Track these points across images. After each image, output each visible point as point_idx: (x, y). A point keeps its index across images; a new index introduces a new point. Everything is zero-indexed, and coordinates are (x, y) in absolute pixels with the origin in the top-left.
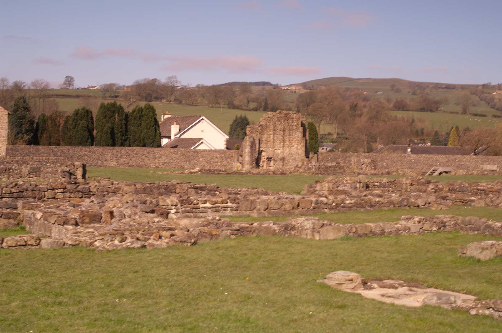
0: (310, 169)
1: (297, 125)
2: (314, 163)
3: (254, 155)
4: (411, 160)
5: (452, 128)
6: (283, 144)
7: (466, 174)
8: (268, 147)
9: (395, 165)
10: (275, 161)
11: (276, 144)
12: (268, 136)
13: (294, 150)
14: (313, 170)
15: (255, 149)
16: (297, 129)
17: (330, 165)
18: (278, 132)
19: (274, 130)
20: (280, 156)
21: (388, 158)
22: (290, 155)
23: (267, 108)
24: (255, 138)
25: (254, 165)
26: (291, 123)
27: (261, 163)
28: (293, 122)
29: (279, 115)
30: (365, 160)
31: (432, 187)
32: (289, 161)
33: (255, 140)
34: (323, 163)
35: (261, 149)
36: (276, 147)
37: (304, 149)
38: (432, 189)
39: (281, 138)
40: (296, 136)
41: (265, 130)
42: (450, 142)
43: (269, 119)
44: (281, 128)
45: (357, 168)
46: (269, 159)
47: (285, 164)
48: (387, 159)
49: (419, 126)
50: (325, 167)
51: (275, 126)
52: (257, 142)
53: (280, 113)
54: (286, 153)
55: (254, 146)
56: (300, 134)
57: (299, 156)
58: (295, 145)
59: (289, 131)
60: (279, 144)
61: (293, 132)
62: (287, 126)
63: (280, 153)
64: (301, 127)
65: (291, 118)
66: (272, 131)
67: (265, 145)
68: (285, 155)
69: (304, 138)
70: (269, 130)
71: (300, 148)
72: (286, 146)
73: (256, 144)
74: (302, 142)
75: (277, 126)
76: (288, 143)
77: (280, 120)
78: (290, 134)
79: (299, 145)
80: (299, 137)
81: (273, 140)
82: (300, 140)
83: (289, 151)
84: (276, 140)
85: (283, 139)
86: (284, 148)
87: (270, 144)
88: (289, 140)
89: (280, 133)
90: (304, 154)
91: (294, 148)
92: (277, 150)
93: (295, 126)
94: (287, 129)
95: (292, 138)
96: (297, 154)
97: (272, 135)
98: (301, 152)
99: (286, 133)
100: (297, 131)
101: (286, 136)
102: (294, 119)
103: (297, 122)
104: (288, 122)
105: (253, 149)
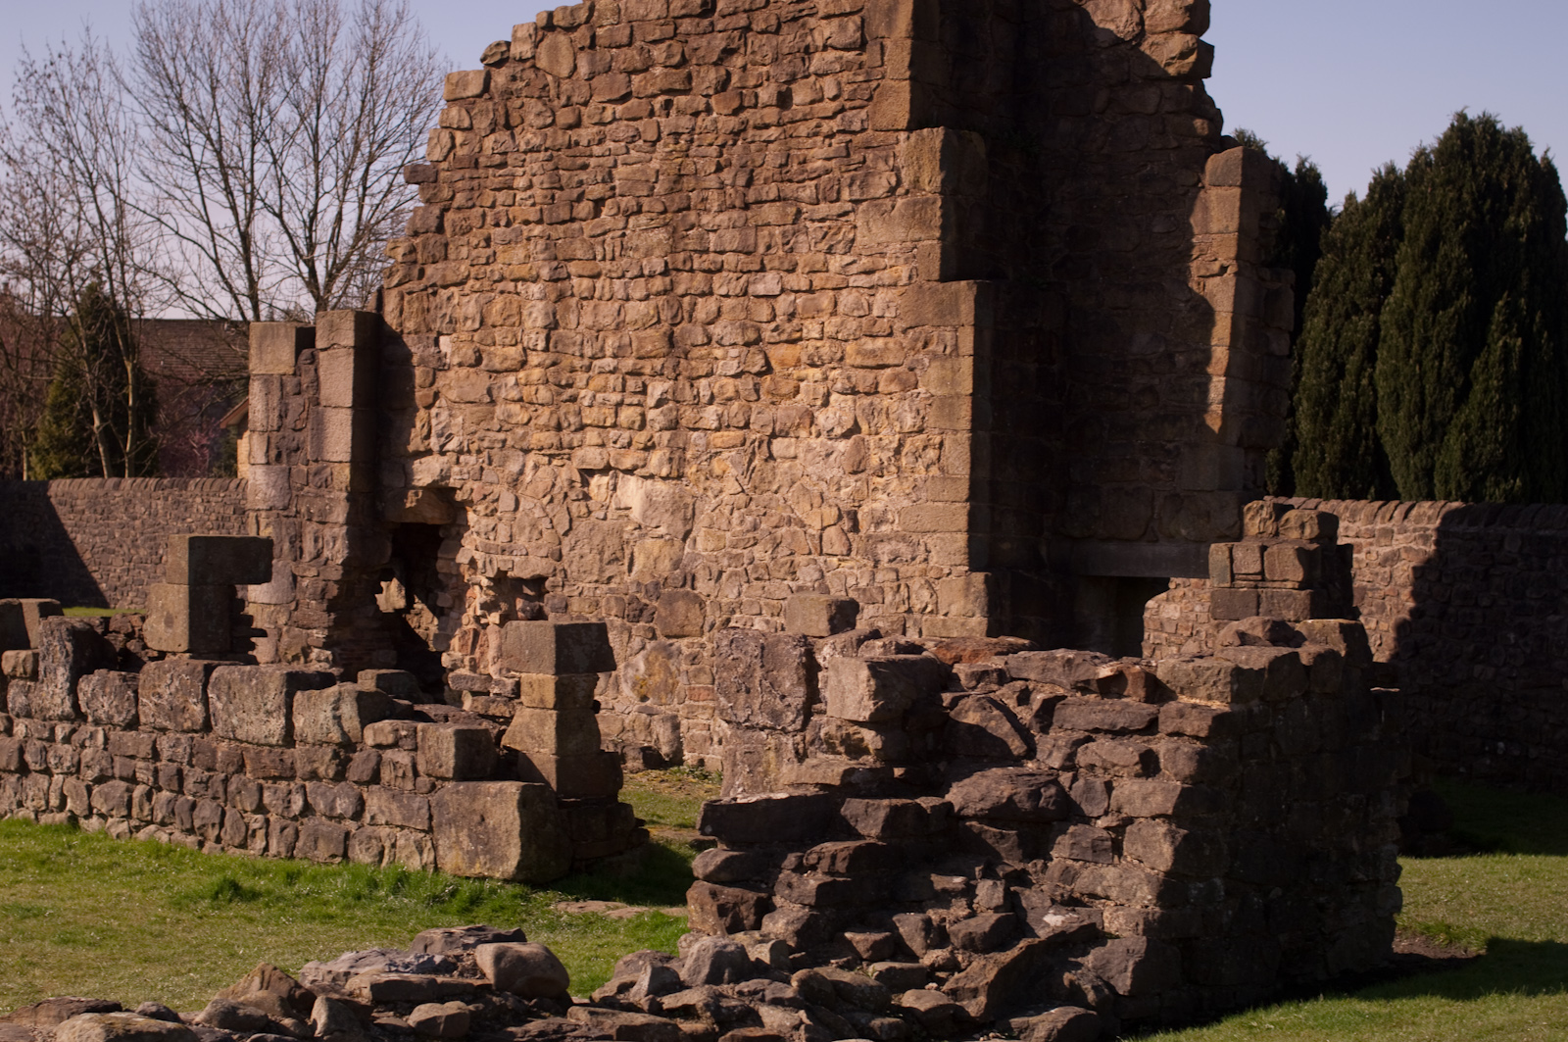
3: (309, 546)
26: (766, 94)
36: (592, 436)
39: (636, 310)
56: (900, 233)
57: (877, 562)
58: (834, 397)
59: (746, 207)
60: (615, 398)
61: (805, 207)
62: (710, 137)
63: (644, 516)
64: (914, 125)
65: (773, 21)
66: (537, 230)
67: (460, 419)
68: (700, 546)
69: (954, 286)
70: (497, 225)
71: (901, 445)
72: (710, 416)
73: (330, 412)
74: (934, 356)
75: (593, 162)
76: (738, 382)
77: (630, 73)
78: (761, 249)
79: (886, 402)
80: (886, 276)
81: (546, 349)
82: (905, 331)
83: (742, 498)
84: (588, 352)
85: (665, 327)
86: (689, 455)
87: (521, 400)
88: (751, 335)
89: (635, 242)
90: (961, 540)
91: (809, 449)
92: (605, 479)
93: (826, 127)
94: (712, 181)
95: (783, 304)
96: (855, 528)
97: (535, 289)
98: (906, 503)
99: (701, 238)
100: (857, 196)
101: (700, 276)
102: (812, 22)
103: (850, 55)
104: (723, 85)
105: (299, 471)
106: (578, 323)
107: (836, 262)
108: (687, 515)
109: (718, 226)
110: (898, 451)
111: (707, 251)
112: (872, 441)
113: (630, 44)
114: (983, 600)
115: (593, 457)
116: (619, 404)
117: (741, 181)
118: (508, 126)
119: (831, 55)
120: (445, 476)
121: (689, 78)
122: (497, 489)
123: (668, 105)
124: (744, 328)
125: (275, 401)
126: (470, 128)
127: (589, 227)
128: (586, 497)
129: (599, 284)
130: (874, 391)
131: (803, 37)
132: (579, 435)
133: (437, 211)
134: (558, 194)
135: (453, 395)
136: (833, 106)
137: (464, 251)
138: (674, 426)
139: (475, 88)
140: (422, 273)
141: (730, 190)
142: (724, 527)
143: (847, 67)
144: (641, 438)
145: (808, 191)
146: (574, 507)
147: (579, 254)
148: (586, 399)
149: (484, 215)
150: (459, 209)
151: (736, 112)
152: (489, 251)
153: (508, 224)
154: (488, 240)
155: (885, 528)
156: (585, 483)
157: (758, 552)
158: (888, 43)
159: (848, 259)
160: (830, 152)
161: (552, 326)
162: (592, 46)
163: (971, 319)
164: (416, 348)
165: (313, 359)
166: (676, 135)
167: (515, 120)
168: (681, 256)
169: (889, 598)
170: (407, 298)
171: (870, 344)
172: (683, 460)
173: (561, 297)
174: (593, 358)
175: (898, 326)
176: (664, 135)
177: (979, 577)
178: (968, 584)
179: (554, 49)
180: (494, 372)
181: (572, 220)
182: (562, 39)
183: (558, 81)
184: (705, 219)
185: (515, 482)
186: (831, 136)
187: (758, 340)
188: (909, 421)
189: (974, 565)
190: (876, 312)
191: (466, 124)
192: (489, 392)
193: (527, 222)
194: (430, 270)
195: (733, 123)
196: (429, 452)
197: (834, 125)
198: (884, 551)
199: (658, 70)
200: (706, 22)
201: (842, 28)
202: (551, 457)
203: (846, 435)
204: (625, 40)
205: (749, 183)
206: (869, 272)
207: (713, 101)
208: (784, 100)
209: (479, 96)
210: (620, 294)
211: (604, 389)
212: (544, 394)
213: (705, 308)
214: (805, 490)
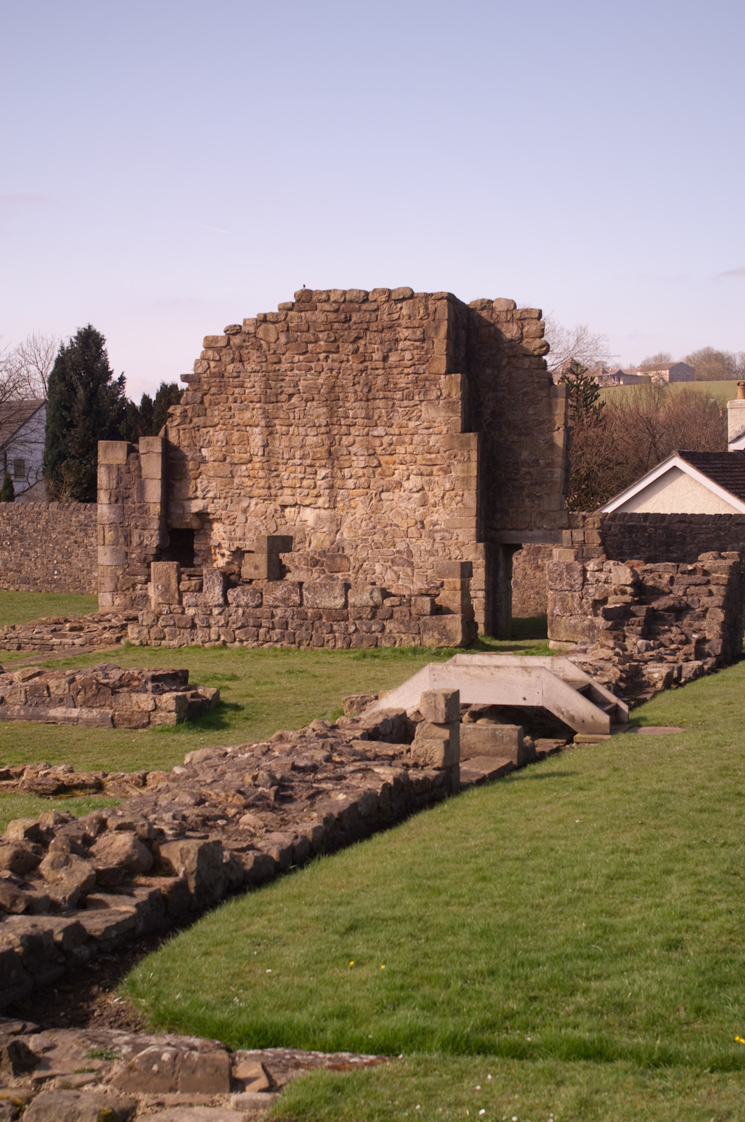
6: (332, 477)
11: (288, 475)
13: (401, 505)
16: (424, 384)
18: (293, 409)
26: (377, 356)
36: (287, 491)
39: (311, 440)
44: (313, 389)
54: (353, 528)
56: (443, 414)
57: (434, 540)
58: (412, 477)
59: (368, 400)
60: (301, 476)
61: (396, 402)
62: (349, 372)
63: (316, 524)
64: (448, 372)
65: (380, 327)
66: (258, 405)
67: (214, 484)
68: (345, 536)
69: (468, 435)
70: (235, 402)
71: (444, 495)
72: (350, 483)
73: (147, 481)
74: (459, 461)
75: (287, 378)
76: (365, 470)
77: (307, 343)
78: (376, 417)
79: (437, 478)
80: (436, 430)
81: (263, 455)
82: (445, 452)
83: (367, 516)
84: (286, 456)
85: (326, 447)
86: (338, 499)
87: (249, 476)
88: (371, 451)
89: (311, 412)
90: (473, 531)
91: (400, 497)
92: (293, 509)
93: (406, 371)
94: (351, 389)
95: (386, 440)
96: (423, 527)
97: (257, 430)
98: (447, 517)
99: (345, 412)
100: (422, 398)
101: (344, 427)
102: (398, 329)
103: (418, 343)
104: (356, 351)
105: (130, 507)
106: (280, 444)
107: (412, 424)
108: (337, 524)
109: (354, 408)
110: (443, 498)
111: (348, 417)
112: (430, 494)
113: (308, 331)
114: (483, 553)
115: (289, 500)
116: (302, 479)
117: (366, 390)
118: (241, 361)
119: (408, 343)
120: (206, 508)
121: (338, 347)
122: (235, 514)
123: (327, 357)
124: (368, 449)
125: (114, 476)
126: (220, 360)
127: (285, 406)
128: (284, 517)
129: (291, 429)
130: (431, 474)
131: (395, 335)
132: (280, 491)
133: (199, 395)
134: (269, 391)
135: (211, 473)
136: (410, 363)
137: (216, 413)
138: (331, 487)
139: (223, 343)
140: (191, 421)
141: (359, 393)
142: (358, 527)
143: (417, 348)
144: (315, 492)
145: (399, 395)
146: (278, 521)
147: (281, 416)
148: (285, 475)
149: (228, 398)
150: (213, 394)
151: (362, 362)
152: (231, 413)
153: (241, 402)
154: (230, 408)
155: (437, 527)
156: (283, 511)
157: (376, 537)
158: (435, 340)
159: (418, 423)
160: (409, 381)
161: (265, 446)
162: (288, 330)
163: (476, 447)
164: (189, 454)
165: (138, 458)
166: (332, 370)
167: (245, 357)
168: (336, 419)
169: (440, 554)
170: (181, 432)
171: (429, 456)
172: (335, 501)
173: (271, 433)
174: (289, 459)
175: (442, 449)
176: (325, 369)
177: (481, 545)
178: (477, 548)
179: (266, 331)
180: (233, 464)
181: (277, 402)
182: (271, 326)
183: (268, 343)
184: (347, 405)
185: (245, 511)
186: (408, 374)
187: (375, 454)
188: (448, 486)
189: (479, 539)
190: (431, 444)
191: (218, 358)
192: (231, 472)
193: (252, 402)
194: (195, 420)
195: (361, 367)
196: (196, 498)
197: (410, 370)
198: (438, 536)
199: (322, 343)
200: (347, 325)
201: (414, 333)
202: (265, 500)
203: (418, 492)
204: (306, 329)
205: (370, 391)
206: (427, 428)
207: (350, 358)
208: (385, 359)
209: (225, 347)
210: (304, 433)
211: (295, 472)
212: (261, 474)
213: (345, 440)
214: (399, 513)
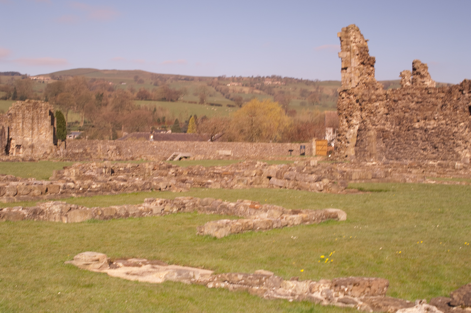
0: (58, 155)
1: (46, 113)
2: (62, 150)
3: (3, 143)
4: (154, 147)
5: (191, 116)
6: (32, 132)
7: (203, 159)
8: (17, 135)
9: (139, 151)
10: (24, 148)
11: (25, 132)
12: (17, 124)
13: (42, 137)
14: (61, 156)
15: (5, 137)
16: (46, 117)
17: (77, 151)
18: (27, 120)
19: (23, 118)
20: (30, 143)
21: (132, 144)
22: (38, 143)
23: (17, 97)
24: (5, 126)
25: (4, 152)
26: (39, 112)
27: (10, 151)
28: (41, 110)
29: (28, 104)
30: (111, 147)
31: (173, 171)
32: (38, 148)
33: (4, 128)
34: (70, 150)
35: (10, 137)
36: (25, 135)
37: (52, 136)
38: (173, 173)
39: (29, 126)
40: (44, 124)
41: (14, 119)
42: (189, 130)
43: (18, 108)
44: (30, 117)
45: (103, 154)
46: (18, 147)
47: (34, 151)
48: (131, 146)
49: (161, 114)
50: (73, 154)
51: (23, 115)
52: (6, 130)
53: (29, 102)
54: (35, 141)
55: (3, 134)
56: (48, 122)
57: (47, 143)
58: (44, 132)
59: (38, 119)
61: (42, 120)
69: (52, 126)
72: (35, 133)
73: (6, 132)
74: (51, 130)
76: (37, 131)
77: (29, 109)
78: (39, 122)
80: (47, 125)
81: (22, 128)
82: (49, 128)
83: (37, 139)
84: (25, 128)
87: (19, 132)
88: (38, 128)
89: (29, 121)
90: (53, 142)
92: (26, 138)
93: (43, 115)
94: (35, 117)
95: (40, 126)
97: (21, 123)
98: (49, 139)
100: (46, 119)
102: (42, 108)
104: (36, 111)
105: (2, 137)
112: (46, 135)
118: (19, 111)
119: (44, 110)
127: (25, 120)
129: (26, 124)
130: (47, 132)
144: (29, 135)
152: (17, 120)
166: (33, 114)
168: (33, 122)
171: (46, 129)
172: (32, 136)
180: (17, 129)
184: (35, 120)
185: (18, 138)
188: (49, 134)
193: (20, 119)
195: (37, 114)
202: (21, 136)
213: (34, 126)
